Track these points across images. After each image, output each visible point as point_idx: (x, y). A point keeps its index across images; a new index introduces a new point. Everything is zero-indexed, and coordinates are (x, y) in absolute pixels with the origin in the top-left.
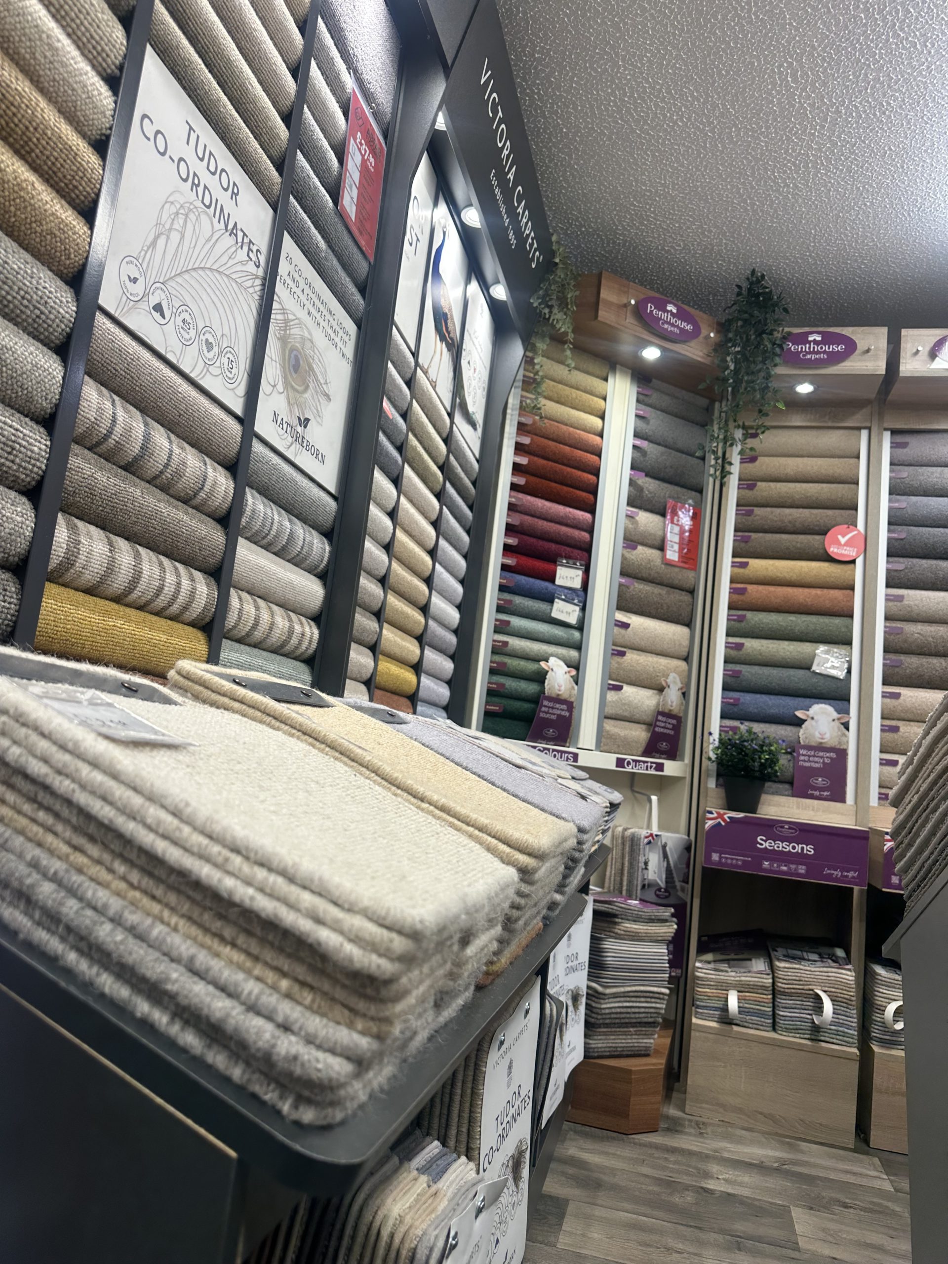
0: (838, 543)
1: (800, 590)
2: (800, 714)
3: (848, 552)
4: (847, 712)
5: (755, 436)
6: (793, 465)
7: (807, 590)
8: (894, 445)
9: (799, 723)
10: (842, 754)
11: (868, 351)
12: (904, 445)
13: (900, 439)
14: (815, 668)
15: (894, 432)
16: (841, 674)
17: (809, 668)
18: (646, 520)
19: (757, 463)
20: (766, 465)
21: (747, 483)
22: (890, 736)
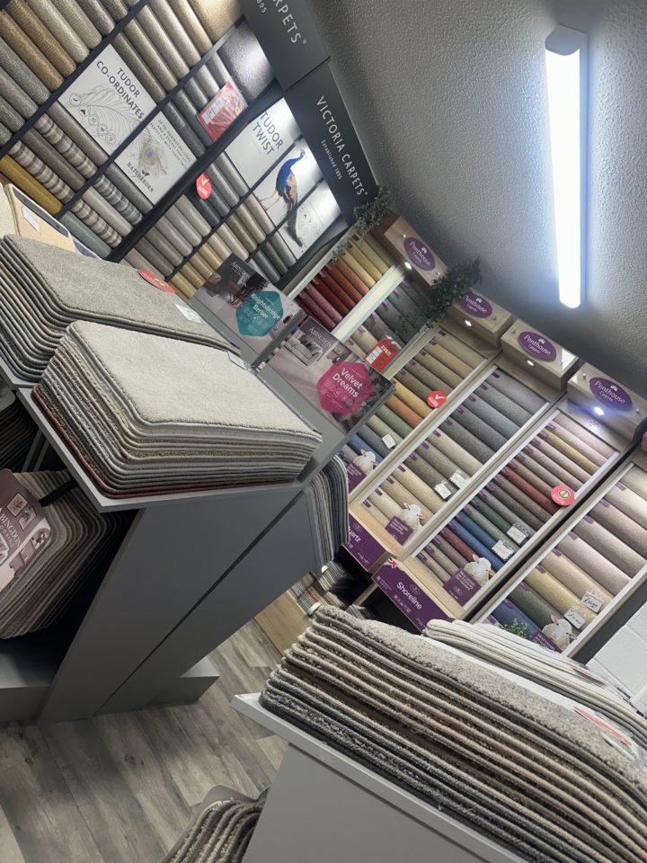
0: (434, 397)
1: (405, 406)
2: (362, 451)
3: (435, 404)
4: (379, 463)
5: (444, 334)
6: (446, 356)
7: (408, 408)
8: (494, 375)
9: (359, 454)
10: (364, 475)
11: (495, 319)
12: (497, 376)
13: (498, 373)
14: (383, 439)
15: (499, 369)
16: (389, 447)
17: (381, 437)
18: (368, 337)
19: (434, 347)
20: (437, 349)
21: (424, 352)
22: (388, 483)
